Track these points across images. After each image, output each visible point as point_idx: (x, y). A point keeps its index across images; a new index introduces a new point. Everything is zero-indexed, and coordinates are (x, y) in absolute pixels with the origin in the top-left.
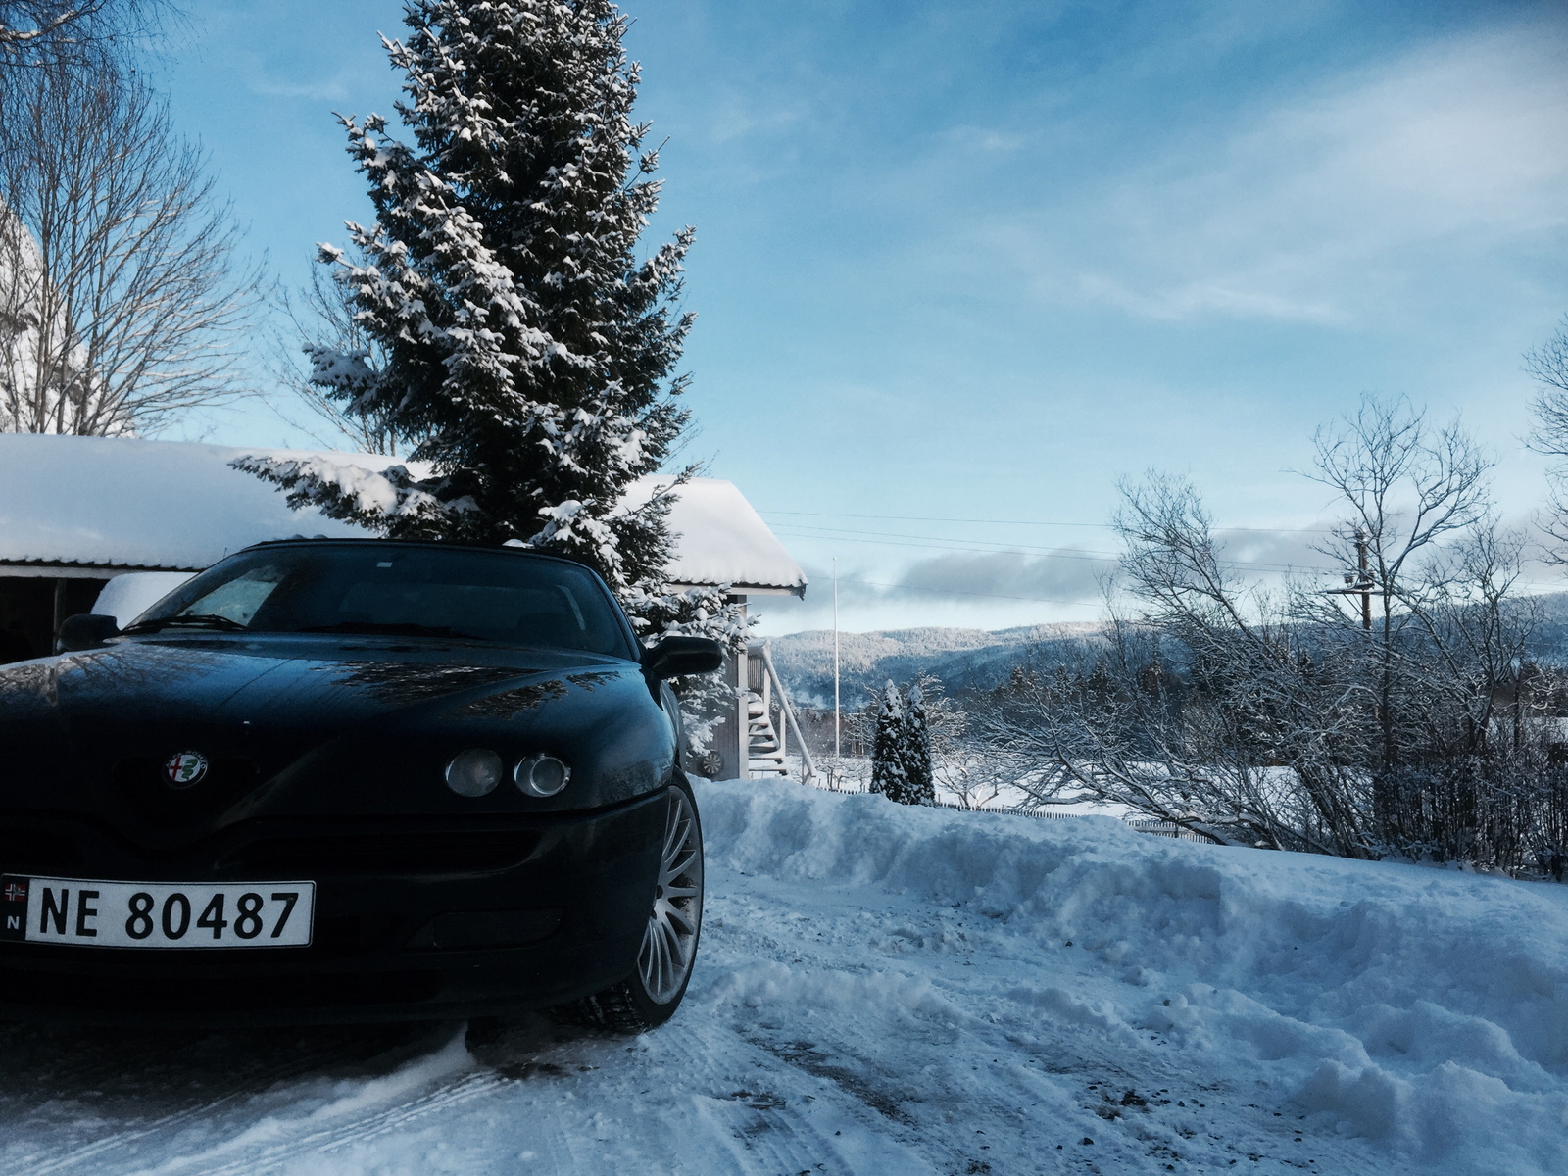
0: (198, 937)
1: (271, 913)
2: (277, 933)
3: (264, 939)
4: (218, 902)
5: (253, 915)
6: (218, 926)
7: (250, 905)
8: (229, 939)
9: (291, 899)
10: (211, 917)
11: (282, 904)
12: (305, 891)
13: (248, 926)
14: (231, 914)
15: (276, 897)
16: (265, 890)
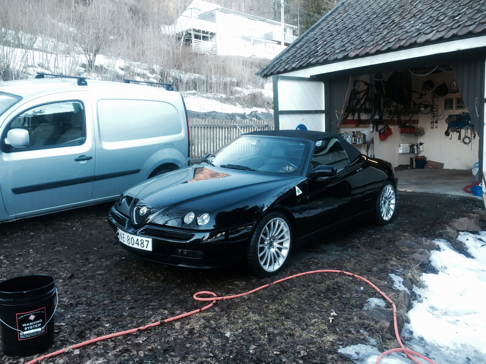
0: (135, 246)
1: (145, 243)
2: (147, 248)
3: (144, 248)
4: (138, 240)
5: (143, 243)
6: (138, 244)
7: (142, 242)
8: (140, 247)
9: (148, 241)
10: (137, 243)
11: (147, 242)
12: (150, 240)
13: (142, 246)
14: (140, 243)
15: (146, 241)
16: (145, 239)
